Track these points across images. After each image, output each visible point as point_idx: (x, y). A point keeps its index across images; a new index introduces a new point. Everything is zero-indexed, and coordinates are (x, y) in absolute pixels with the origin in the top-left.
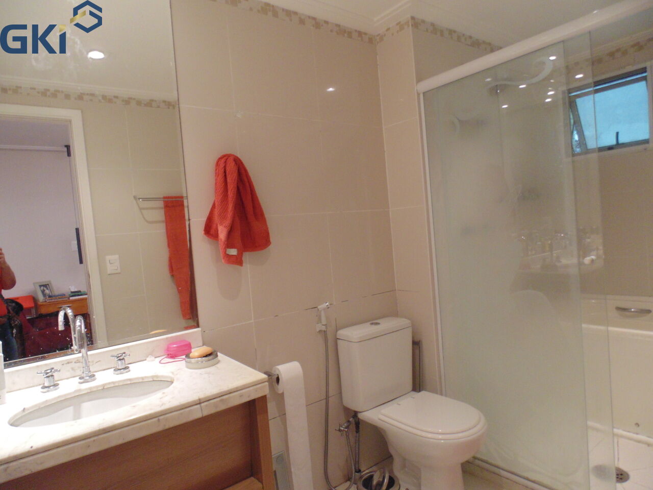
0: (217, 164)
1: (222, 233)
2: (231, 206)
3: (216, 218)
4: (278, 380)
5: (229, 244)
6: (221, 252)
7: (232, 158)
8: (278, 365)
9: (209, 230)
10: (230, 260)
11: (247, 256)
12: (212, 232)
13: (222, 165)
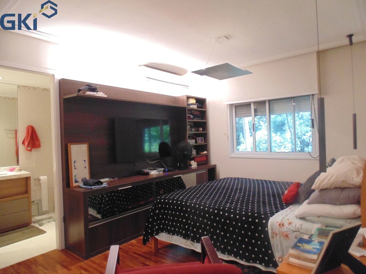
0: (27, 128)
1: (26, 144)
2: (29, 138)
3: (25, 141)
4: (40, 180)
5: (28, 146)
6: (26, 148)
7: (31, 127)
8: (41, 176)
9: (23, 143)
10: (28, 150)
11: (33, 149)
12: (24, 143)
13: (28, 128)
